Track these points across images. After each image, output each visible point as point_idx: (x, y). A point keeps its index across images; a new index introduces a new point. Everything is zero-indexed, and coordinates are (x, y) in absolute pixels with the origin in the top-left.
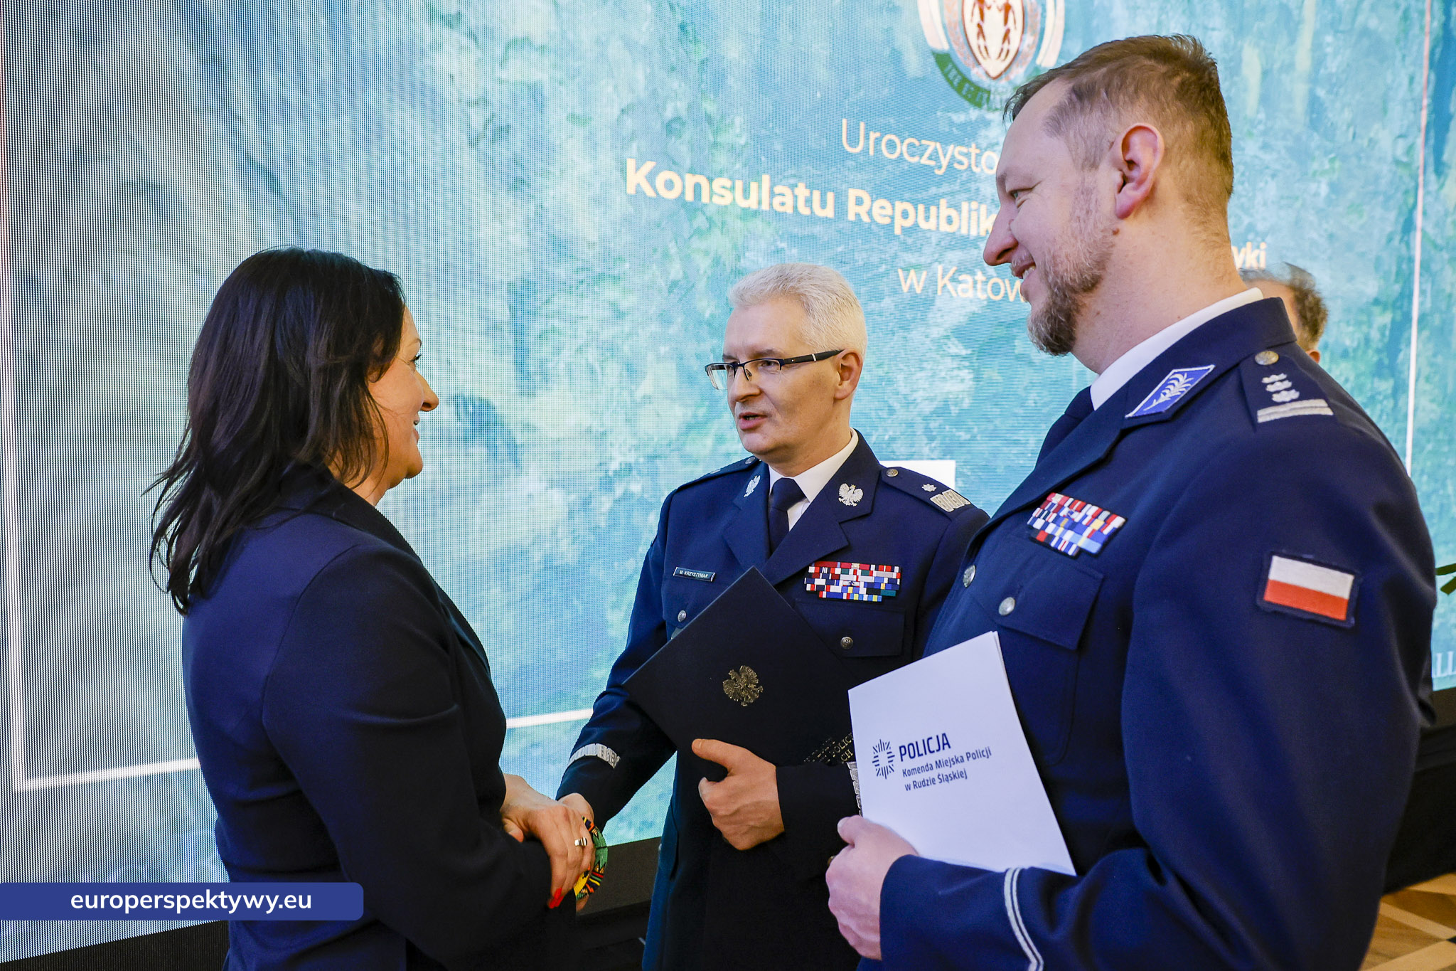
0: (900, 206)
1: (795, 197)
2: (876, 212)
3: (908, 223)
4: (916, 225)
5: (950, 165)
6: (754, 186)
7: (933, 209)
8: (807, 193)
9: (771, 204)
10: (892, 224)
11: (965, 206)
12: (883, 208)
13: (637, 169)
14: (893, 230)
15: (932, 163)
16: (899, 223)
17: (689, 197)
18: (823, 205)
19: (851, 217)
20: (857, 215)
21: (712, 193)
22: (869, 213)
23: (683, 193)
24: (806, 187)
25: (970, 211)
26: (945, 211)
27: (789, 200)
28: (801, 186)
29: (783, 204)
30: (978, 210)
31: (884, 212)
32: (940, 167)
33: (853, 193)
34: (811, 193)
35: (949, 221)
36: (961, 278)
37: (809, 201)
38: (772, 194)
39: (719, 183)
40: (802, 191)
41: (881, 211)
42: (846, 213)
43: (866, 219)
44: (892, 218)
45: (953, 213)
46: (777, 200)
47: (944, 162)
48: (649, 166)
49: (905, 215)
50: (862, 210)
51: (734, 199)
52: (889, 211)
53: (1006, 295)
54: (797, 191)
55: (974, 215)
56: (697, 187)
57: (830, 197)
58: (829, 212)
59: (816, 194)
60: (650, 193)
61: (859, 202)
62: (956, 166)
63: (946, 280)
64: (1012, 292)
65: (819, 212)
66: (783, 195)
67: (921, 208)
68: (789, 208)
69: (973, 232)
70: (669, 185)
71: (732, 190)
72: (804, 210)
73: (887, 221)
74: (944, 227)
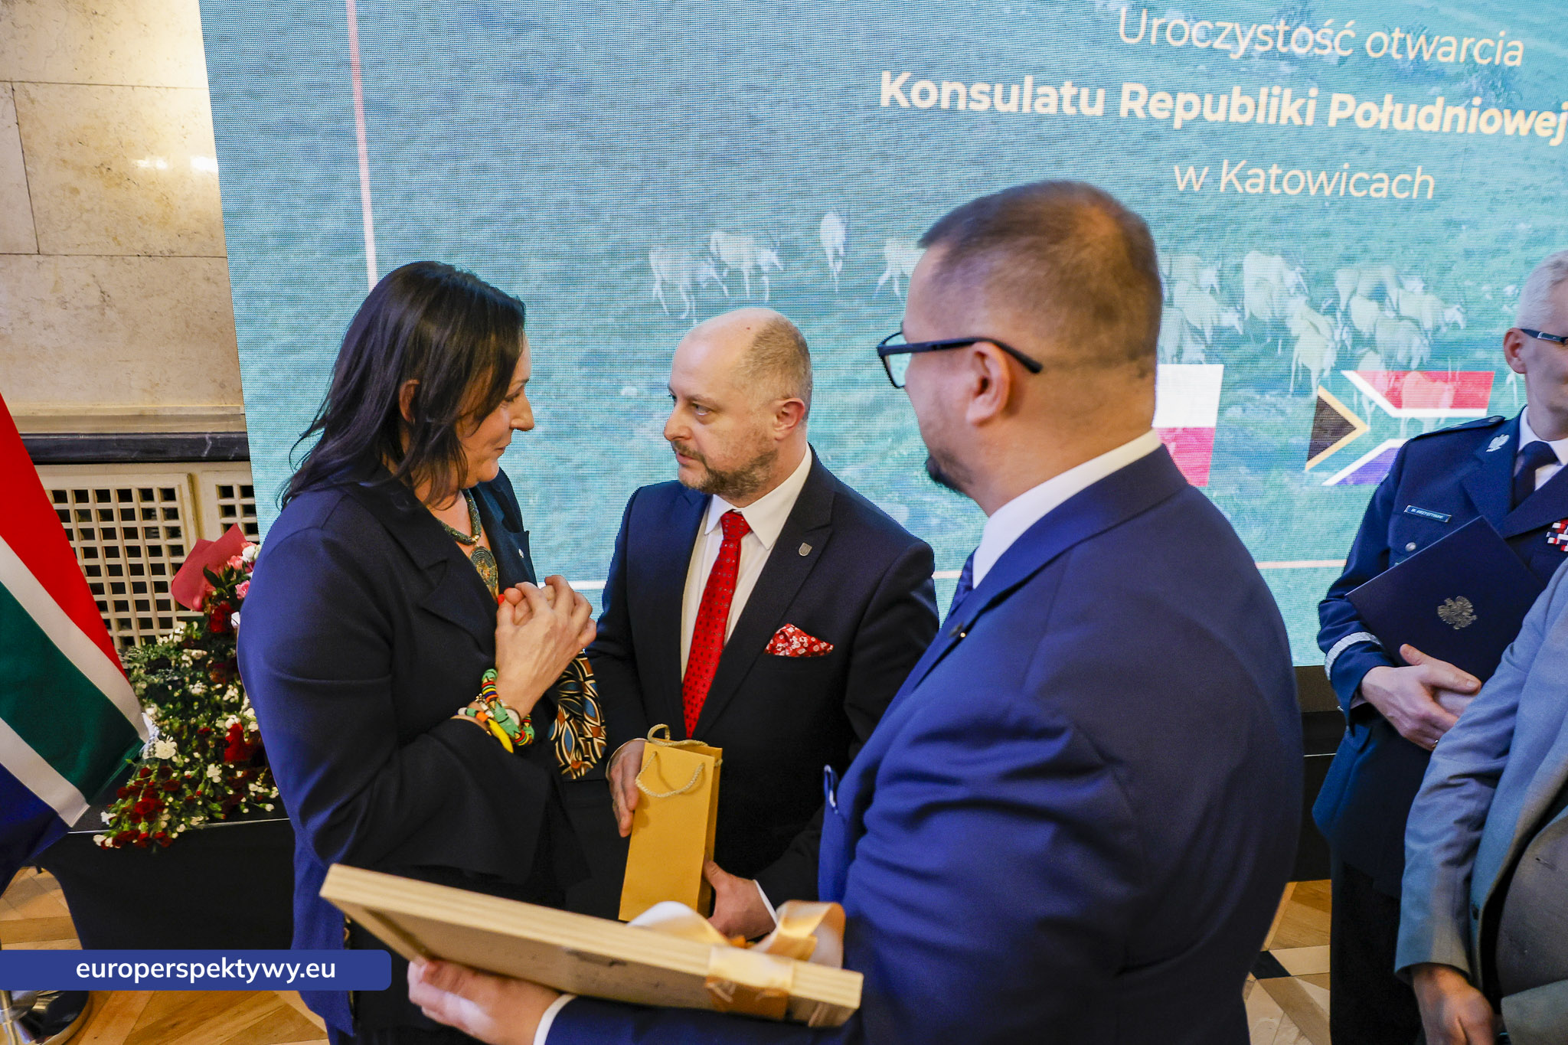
0: (1182, 98)
1: (1060, 99)
2: (1153, 106)
3: (1191, 116)
4: (1200, 118)
5: (1250, 49)
6: (1015, 89)
7: (1223, 99)
8: (1074, 91)
9: (1032, 105)
10: (1172, 117)
11: (1264, 92)
12: (1162, 101)
13: (892, 81)
14: (1171, 125)
15: (1228, 47)
16: (1180, 116)
17: (945, 104)
18: (1092, 103)
19: (1124, 113)
20: (1131, 112)
21: (969, 99)
22: (1145, 108)
23: (938, 102)
24: (1073, 86)
25: (1270, 95)
26: (1237, 100)
27: (1053, 100)
28: (1068, 84)
29: (1045, 105)
30: (1281, 97)
31: (1162, 106)
32: (1236, 50)
33: (1127, 88)
34: (1079, 92)
35: (1243, 109)
36: (1250, 172)
37: (1075, 100)
38: (1034, 97)
39: (976, 88)
40: (1068, 90)
41: (1159, 106)
42: (1118, 109)
43: (1140, 114)
44: (1172, 112)
45: (1249, 102)
46: (1039, 102)
47: (1243, 46)
48: (904, 76)
49: (1188, 107)
50: (1137, 106)
51: (992, 104)
52: (1169, 104)
53: (1306, 189)
54: (1062, 90)
55: (1274, 101)
56: (954, 95)
57: (1101, 93)
58: (1098, 110)
59: (1085, 92)
60: (904, 103)
61: (1134, 96)
62: (1257, 47)
63: (1232, 176)
64: (1314, 183)
65: (1086, 111)
66: (1047, 96)
67: (1208, 98)
68: (1052, 110)
69: (1272, 120)
70: (924, 95)
71: (991, 95)
72: (1069, 110)
73: (1166, 115)
74: (1235, 117)
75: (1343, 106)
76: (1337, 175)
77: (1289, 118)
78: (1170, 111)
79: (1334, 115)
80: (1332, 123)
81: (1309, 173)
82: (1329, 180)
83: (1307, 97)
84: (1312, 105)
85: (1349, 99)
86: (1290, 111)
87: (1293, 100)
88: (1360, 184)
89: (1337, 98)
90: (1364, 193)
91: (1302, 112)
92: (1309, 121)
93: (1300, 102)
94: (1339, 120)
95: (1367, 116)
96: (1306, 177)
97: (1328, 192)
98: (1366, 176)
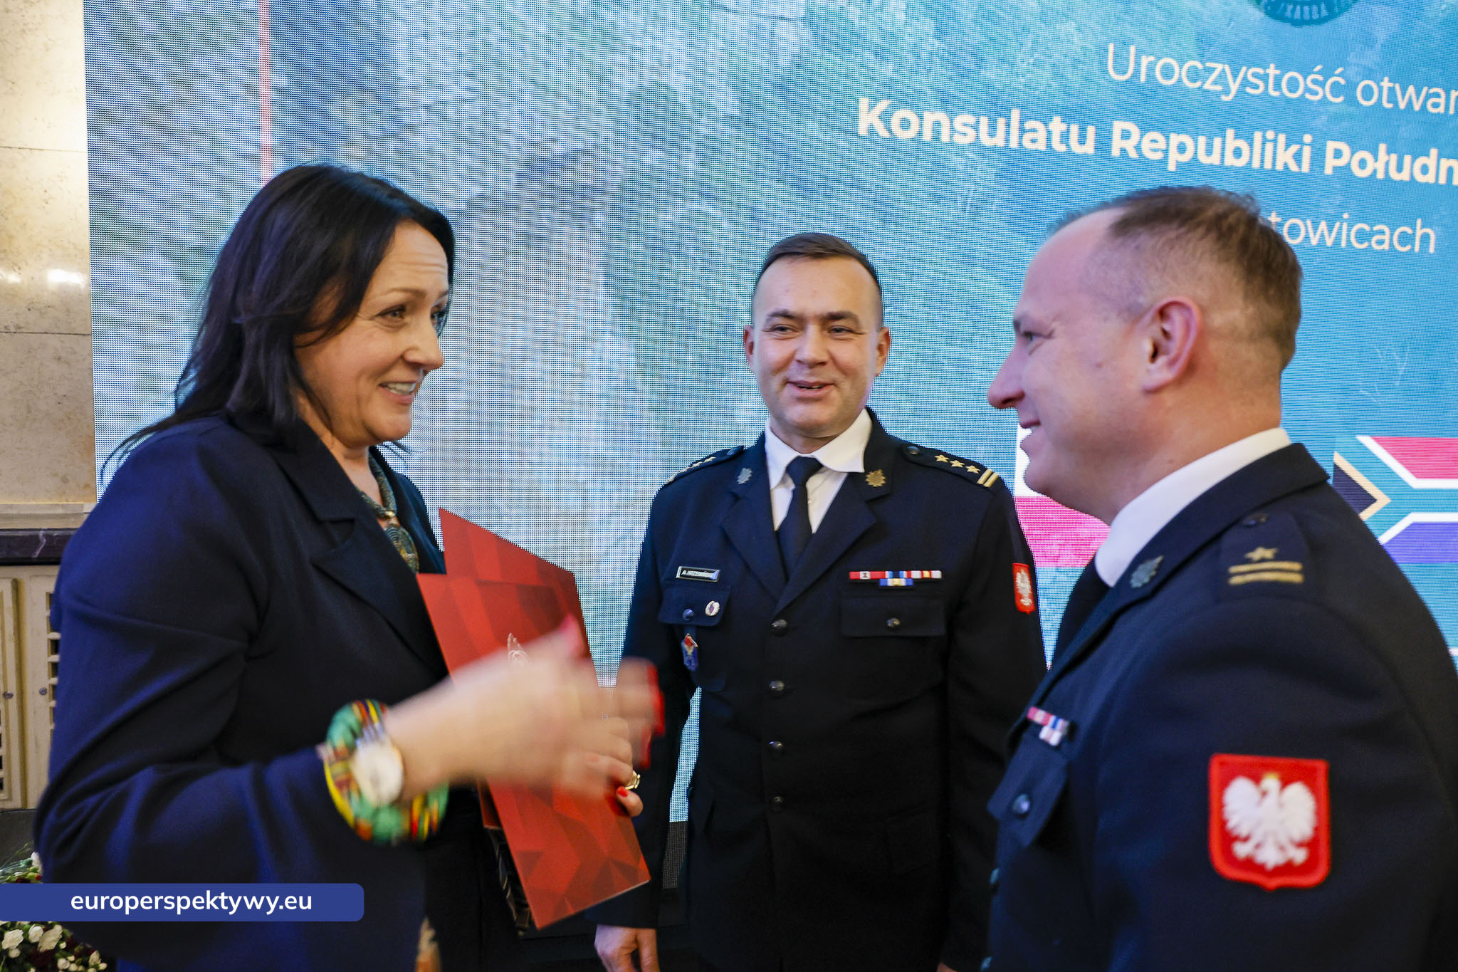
0: (1175, 139)
1: (1049, 134)
2: (1146, 146)
3: (1185, 158)
4: (1194, 160)
5: (1241, 91)
6: (1001, 122)
7: (1217, 142)
8: (1063, 127)
9: (1020, 141)
10: (1165, 160)
11: (1258, 136)
12: (1154, 141)
13: (870, 109)
14: (1165, 168)
15: (1219, 88)
16: (1174, 158)
17: (927, 136)
18: (1082, 140)
19: (1115, 152)
20: (1123, 151)
21: (953, 131)
22: (1138, 148)
23: (920, 133)
24: (1063, 121)
25: (1264, 141)
26: (1232, 142)
27: (1041, 135)
28: (1057, 119)
29: (1034, 141)
30: (1275, 141)
31: (1154, 146)
32: (1227, 92)
33: (1118, 126)
34: (1068, 129)
35: (1237, 153)
37: (1065, 137)
38: (1022, 131)
39: (960, 120)
40: (1057, 125)
41: (1152, 145)
42: (1110, 149)
43: (1133, 154)
44: (1166, 152)
45: (1244, 145)
46: (1027, 137)
47: (1234, 88)
48: (883, 105)
49: (1182, 149)
50: (1129, 145)
51: (978, 138)
52: (1162, 145)
53: (1307, 238)
54: (1051, 126)
55: (1269, 146)
56: (937, 126)
57: (1091, 131)
58: (1089, 148)
59: (1075, 129)
60: (883, 133)
61: (1126, 135)
62: (1249, 90)
64: (1314, 231)
65: (1077, 149)
66: (1034, 130)
67: (1202, 140)
68: (1041, 146)
69: (1268, 165)
70: (905, 124)
71: (976, 127)
72: (1059, 147)
73: (1159, 156)
74: (1230, 161)
75: (1338, 154)
76: (1337, 225)
77: (1286, 165)
78: (1163, 151)
79: (1330, 164)
80: (1328, 171)
81: (1309, 222)
82: (1330, 229)
83: (1302, 144)
84: (1307, 152)
85: (1343, 146)
86: (1285, 157)
87: (1287, 146)
88: (1362, 236)
89: (1331, 146)
90: (1366, 245)
91: (1298, 157)
92: (1306, 168)
93: (1294, 148)
94: (1335, 168)
95: (1362, 163)
96: (1306, 226)
97: (1329, 242)
98: (1367, 228)
